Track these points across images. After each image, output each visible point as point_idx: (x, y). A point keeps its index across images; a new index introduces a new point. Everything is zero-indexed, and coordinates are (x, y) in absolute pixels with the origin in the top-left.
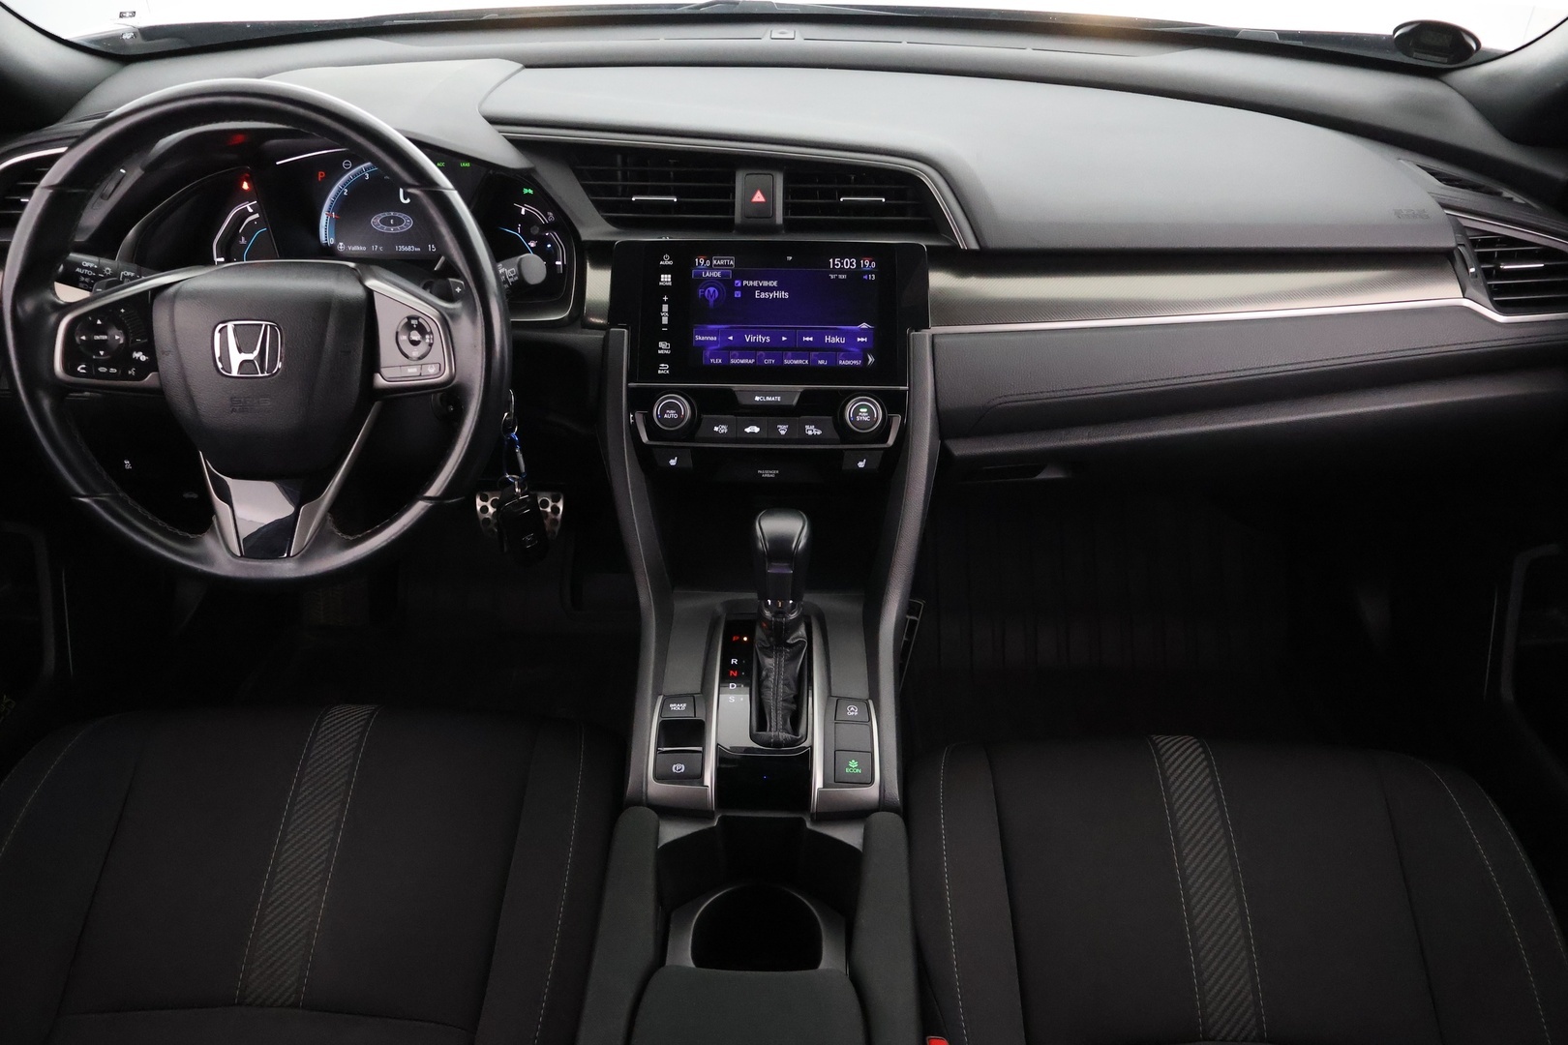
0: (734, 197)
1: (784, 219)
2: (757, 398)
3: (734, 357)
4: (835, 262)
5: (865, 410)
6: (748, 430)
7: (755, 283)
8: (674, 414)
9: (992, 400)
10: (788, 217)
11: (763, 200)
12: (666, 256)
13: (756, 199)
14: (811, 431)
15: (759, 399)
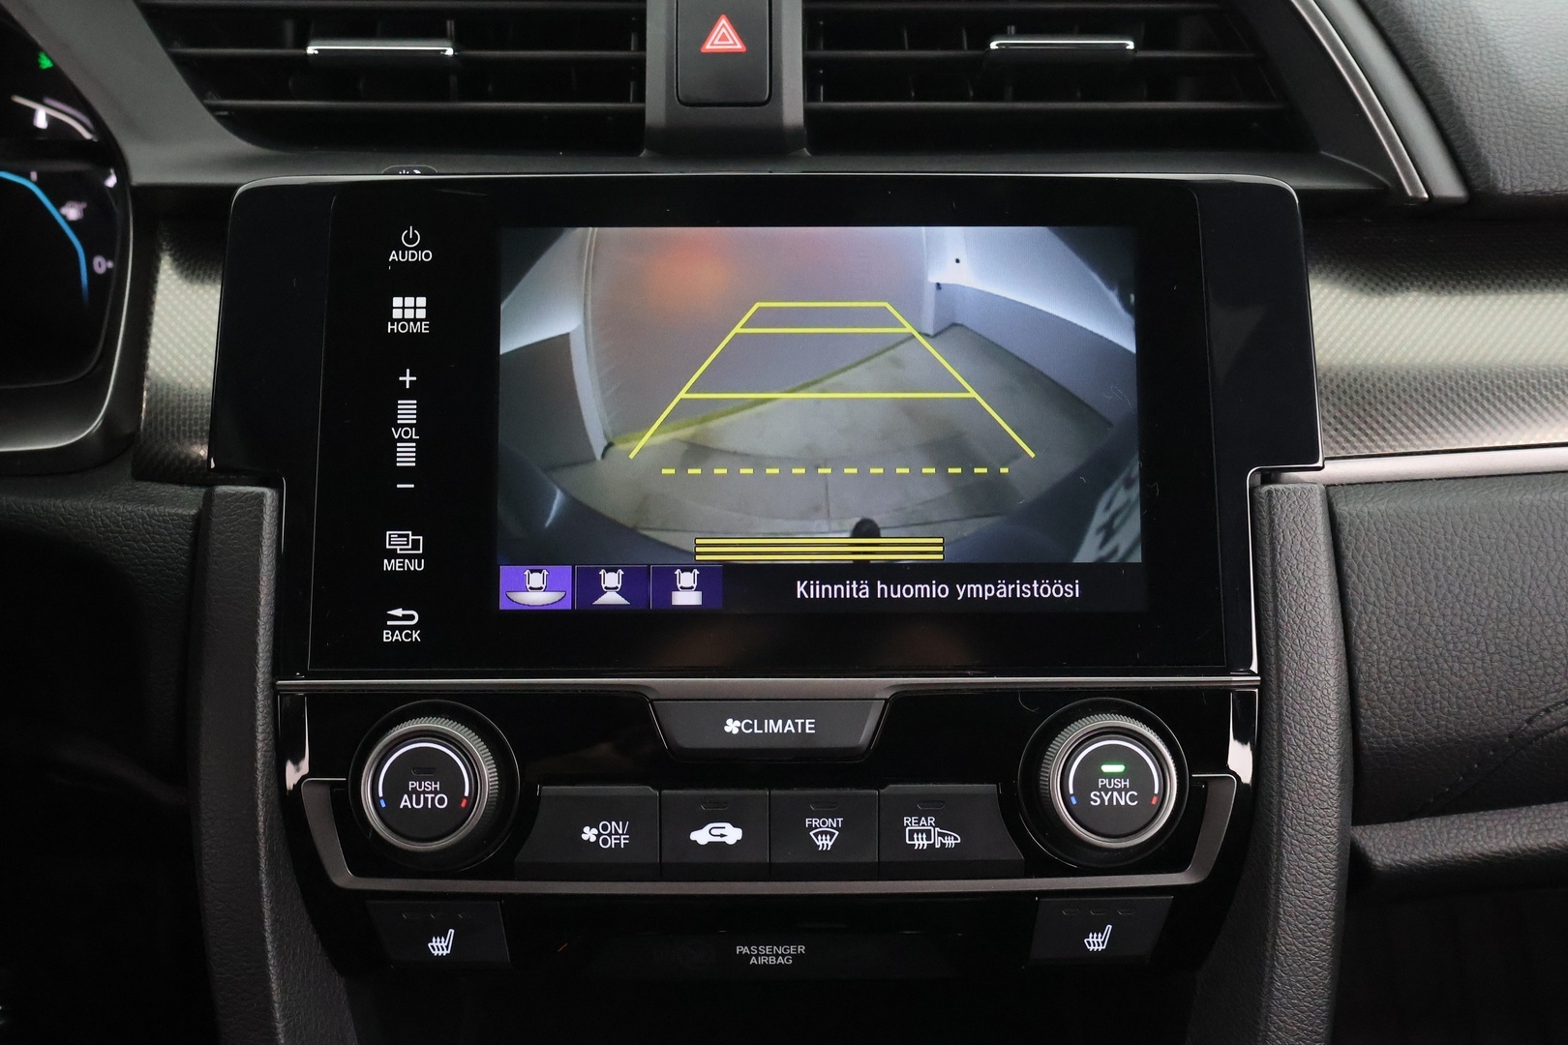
0: (642, 45)
1: (808, 113)
2: (732, 726)
5: (1120, 768)
6: (701, 836)
8: (436, 792)
9: (1542, 713)
10: (821, 104)
11: (739, 46)
12: (408, 233)
13: (716, 42)
14: (924, 836)
15: (740, 728)
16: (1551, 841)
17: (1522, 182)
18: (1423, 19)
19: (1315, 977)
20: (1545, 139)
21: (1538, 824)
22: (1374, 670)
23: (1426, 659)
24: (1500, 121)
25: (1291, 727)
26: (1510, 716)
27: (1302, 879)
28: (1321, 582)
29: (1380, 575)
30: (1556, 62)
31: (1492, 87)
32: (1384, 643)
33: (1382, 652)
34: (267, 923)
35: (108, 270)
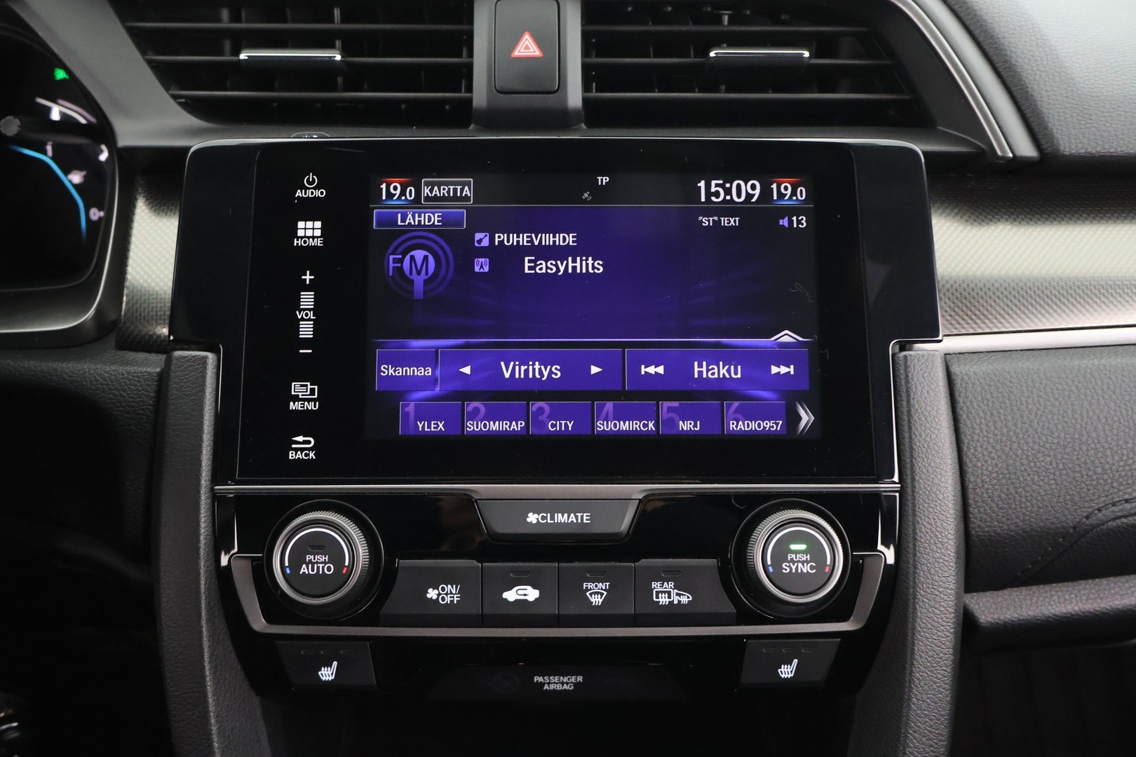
0: (471, 54)
1: (585, 100)
2: (532, 518)
3: (473, 415)
4: (711, 189)
5: (803, 547)
7: (524, 239)
8: (325, 563)
9: (1096, 512)
10: (594, 94)
11: (537, 53)
12: (309, 178)
13: (522, 50)
14: (667, 595)
15: (538, 519)
16: (1102, 606)
17: (1076, 146)
18: (1006, 35)
19: (940, 696)
20: (1092, 117)
21: (1093, 594)
22: (979, 480)
23: (1015, 473)
24: (1061, 105)
25: (921, 519)
26: (1074, 513)
27: (930, 626)
28: (941, 419)
29: (982, 414)
30: (1099, 66)
31: (1055, 82)
32: (986, 462)
33: (984, 468)
34: (206, 656)
35: (100, 218)
